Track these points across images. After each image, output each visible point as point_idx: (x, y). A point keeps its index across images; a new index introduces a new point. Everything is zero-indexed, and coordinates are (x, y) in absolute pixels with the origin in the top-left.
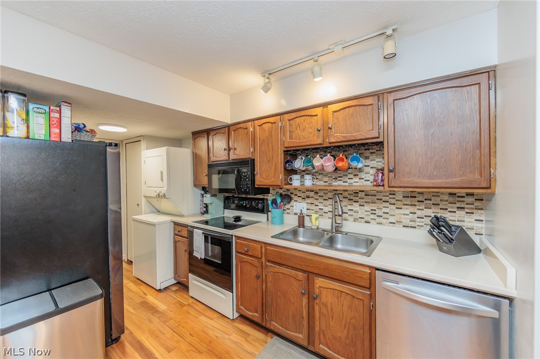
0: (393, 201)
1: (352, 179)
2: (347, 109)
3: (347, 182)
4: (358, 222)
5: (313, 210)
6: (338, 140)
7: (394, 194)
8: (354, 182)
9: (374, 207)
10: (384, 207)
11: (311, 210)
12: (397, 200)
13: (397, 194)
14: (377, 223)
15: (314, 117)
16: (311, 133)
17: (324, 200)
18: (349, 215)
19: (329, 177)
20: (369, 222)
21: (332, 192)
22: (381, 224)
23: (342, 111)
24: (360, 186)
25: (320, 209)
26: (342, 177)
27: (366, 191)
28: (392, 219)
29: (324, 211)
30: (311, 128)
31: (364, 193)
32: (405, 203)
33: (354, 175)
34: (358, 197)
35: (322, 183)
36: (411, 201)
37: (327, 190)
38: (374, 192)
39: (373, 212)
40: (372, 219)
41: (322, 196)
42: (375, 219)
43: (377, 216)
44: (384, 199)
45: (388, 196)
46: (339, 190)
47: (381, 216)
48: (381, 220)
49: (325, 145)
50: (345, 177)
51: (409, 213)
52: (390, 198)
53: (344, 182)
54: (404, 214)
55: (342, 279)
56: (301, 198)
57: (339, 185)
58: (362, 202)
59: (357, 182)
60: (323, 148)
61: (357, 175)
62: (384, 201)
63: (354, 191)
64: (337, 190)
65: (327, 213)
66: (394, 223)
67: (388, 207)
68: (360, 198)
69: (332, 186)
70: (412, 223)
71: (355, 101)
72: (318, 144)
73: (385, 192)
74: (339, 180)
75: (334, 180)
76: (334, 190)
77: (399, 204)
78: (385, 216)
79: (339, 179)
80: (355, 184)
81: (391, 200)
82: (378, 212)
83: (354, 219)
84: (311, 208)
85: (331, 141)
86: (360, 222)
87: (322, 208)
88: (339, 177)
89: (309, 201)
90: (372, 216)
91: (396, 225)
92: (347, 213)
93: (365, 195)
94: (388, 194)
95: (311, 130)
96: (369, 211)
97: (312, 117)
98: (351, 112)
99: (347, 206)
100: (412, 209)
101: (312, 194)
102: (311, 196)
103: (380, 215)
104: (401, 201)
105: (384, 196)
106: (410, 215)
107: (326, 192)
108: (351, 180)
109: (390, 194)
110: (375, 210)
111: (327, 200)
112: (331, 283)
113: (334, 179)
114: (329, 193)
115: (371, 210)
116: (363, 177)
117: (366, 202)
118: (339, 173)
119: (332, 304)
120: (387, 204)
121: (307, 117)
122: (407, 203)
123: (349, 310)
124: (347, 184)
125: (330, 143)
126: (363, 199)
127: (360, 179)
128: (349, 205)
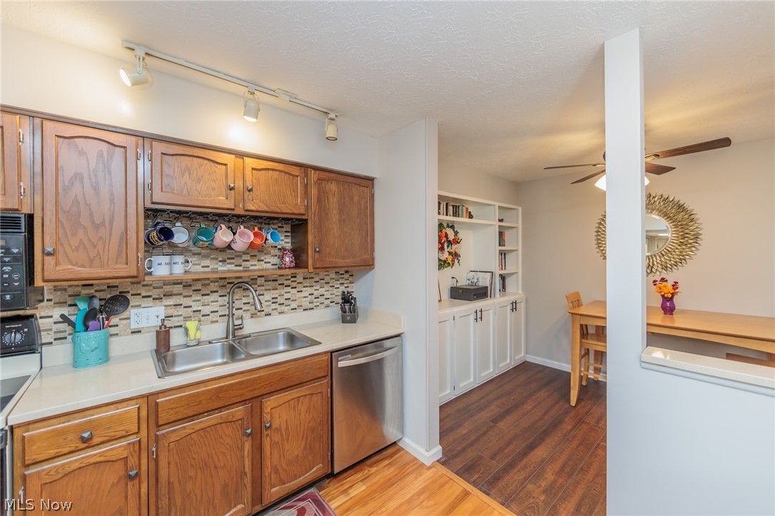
0: (294, 284)
1: (248, 261)
2: (270, 172)
3: (241, 266)
4: (256, 317)
5: (181, 315)
6: (260, 209)
7: (296, 277)
8: (252, 265)
9: (275, 294)
10: (286, 293)
11: (176, 316)
12: (298, 283)
13: (298, 277)
14: (280, 313)
15: (219, 166)
16: (213, 189)
17: (203, 295)
18: (244, 311)
19: (212, 259)
20: (270, 314)
21: (217, 282)
22: (283, 312)
23: (264, 172)
24: (259, 270)
25: (194, 311)
26: (233, 259)
27: (267, 276)
28: (294, 305)
29: (202, 313)
30: (214, 181)
31: (263, 279)
32: (305, 285)
33: (251, 256)
34: (256, 284)
35: (199, 268)
36: (310, 283)
37: (208, 279)
38: (275, 276)
39: (275, 300)
40: (273, 310)
41: (199, 290)
42: (277, 309)
43: (279, 304)
44: (286, 283)
45: (289, 279)
46: (230, 278)
47: (283, 304)
48: (283, 308)
49: (236, 212)
50: (238, 258)
51: (308, 295)
52: (292, 281)
53: (236, 266)
54: (304, 297)
55: (301, 381)
56: (151, 299)
57: (229, 271)
58: (261, 290)
59: (255, 265)
60: (234, 215)
61: (256, 256)
62: (286, 286)
63: (251, 277)
64: (225, 278)
65: (209, 315)
66: (296, 309)
67: (289, 292)
68: (259, 286)
69: (217, 272)
70: (311, 305)
71: (281, 165)
72: (228, 209)
73: (287, 275)
74: (229, 263)
75: (221, 264)
76: (221, 278)
77: (300, 287)
78: (287, 302)
79: (228, 261)
80: (252, 268)
81: (293, 283)
82: (280, 300)
83: (251, 314)
84: (176, 313)
85: (249, 208)
86: (259, 317)
87: (199, 309)
88: (228, 259)
89: (171, 301)
90: (274, 306)
91: (297, 310)
92: (241, 309)
93: (265, 281)
94: (290, 277)
95: (214, 185)
96: (270, 301)
97: (216, 165)
98: (275, 176)
99: (240, 300)
100: (310, 290)
101: (178, 288)
102: (175, 292)
103: (282, 302)
104: (301, 283)
105: (286, 280)
106: (310, 296)
107: (208, 282)
108: (248, 263)
109: (292, 277)
110: (277, 298)
111: (208, 295)
112: (286, 395)
113: (220, 261)
114: (211, 284)
115: (273, 298)
116: (263, 258)
117: (266, 290)
118: (229, 253)
119: (287, 421)
120: (288, 289)
121: (206, 162)
122: (307, 285)
123: (307, 414)
124: (241, 268)
125: (247, 210)
126: (263, 286)
127: (258, 261)
128: (244, 296)
